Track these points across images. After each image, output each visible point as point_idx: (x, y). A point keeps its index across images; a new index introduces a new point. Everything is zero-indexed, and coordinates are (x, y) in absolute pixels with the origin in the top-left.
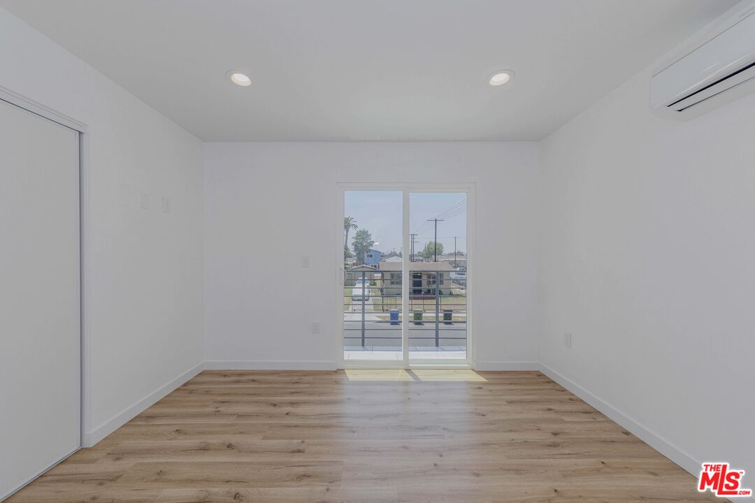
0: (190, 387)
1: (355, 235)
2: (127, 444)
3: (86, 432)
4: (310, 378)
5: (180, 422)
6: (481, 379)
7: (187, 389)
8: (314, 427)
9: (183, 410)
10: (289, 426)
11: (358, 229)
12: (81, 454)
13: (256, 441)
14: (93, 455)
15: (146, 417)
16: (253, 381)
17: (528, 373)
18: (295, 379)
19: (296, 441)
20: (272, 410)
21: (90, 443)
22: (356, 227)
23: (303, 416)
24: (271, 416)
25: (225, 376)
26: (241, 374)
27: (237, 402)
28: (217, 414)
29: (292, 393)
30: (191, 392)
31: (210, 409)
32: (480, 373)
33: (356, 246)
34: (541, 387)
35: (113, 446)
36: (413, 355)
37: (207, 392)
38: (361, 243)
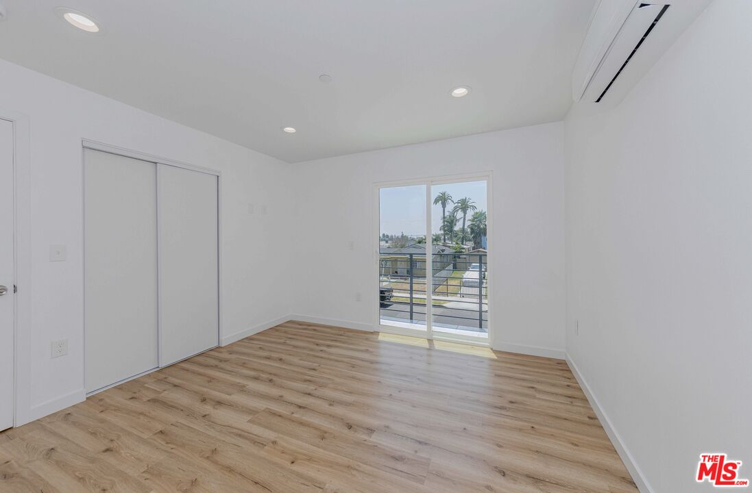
0: (278, 328)
1: (471, 218)
2: (236, 348)
3: (221, 338)
4: (351, 334)
5: (263, 344)
6: (494, 356)
7: (275, 329)
8: (331, 360)
9: (268, 339)
10: (318, 357)
11: (476, 211)
12: (218, 349)
13: (296, 360)
14: (222, 350)
15: (250, 339)
16: (315, 330)
17: (549, 359)
18: (341, 332)
19: (315, 364)
20: (315, 347)
21: (223, 345)
22: (474, 207)
23: (330, 354)
24: (312, 350)
25: (300, 325)
26: (310, 325)
27: (297, 339)
28: (284, 343)
29: (333, 340)
30: (277, 330)
31: (283, 341)
32: (495, 352)
33: (472, 229)
34: (547, 372)
35: (231, 349)
36: (435, 328)
37: (285, 332)
38: (479, 227)
